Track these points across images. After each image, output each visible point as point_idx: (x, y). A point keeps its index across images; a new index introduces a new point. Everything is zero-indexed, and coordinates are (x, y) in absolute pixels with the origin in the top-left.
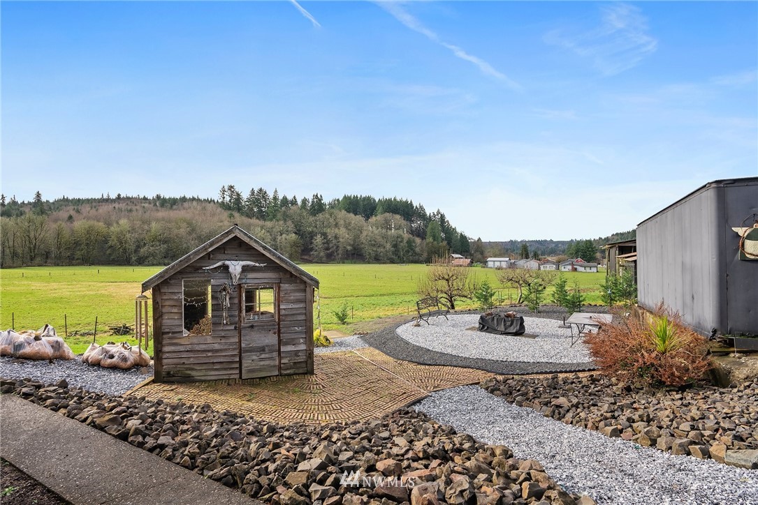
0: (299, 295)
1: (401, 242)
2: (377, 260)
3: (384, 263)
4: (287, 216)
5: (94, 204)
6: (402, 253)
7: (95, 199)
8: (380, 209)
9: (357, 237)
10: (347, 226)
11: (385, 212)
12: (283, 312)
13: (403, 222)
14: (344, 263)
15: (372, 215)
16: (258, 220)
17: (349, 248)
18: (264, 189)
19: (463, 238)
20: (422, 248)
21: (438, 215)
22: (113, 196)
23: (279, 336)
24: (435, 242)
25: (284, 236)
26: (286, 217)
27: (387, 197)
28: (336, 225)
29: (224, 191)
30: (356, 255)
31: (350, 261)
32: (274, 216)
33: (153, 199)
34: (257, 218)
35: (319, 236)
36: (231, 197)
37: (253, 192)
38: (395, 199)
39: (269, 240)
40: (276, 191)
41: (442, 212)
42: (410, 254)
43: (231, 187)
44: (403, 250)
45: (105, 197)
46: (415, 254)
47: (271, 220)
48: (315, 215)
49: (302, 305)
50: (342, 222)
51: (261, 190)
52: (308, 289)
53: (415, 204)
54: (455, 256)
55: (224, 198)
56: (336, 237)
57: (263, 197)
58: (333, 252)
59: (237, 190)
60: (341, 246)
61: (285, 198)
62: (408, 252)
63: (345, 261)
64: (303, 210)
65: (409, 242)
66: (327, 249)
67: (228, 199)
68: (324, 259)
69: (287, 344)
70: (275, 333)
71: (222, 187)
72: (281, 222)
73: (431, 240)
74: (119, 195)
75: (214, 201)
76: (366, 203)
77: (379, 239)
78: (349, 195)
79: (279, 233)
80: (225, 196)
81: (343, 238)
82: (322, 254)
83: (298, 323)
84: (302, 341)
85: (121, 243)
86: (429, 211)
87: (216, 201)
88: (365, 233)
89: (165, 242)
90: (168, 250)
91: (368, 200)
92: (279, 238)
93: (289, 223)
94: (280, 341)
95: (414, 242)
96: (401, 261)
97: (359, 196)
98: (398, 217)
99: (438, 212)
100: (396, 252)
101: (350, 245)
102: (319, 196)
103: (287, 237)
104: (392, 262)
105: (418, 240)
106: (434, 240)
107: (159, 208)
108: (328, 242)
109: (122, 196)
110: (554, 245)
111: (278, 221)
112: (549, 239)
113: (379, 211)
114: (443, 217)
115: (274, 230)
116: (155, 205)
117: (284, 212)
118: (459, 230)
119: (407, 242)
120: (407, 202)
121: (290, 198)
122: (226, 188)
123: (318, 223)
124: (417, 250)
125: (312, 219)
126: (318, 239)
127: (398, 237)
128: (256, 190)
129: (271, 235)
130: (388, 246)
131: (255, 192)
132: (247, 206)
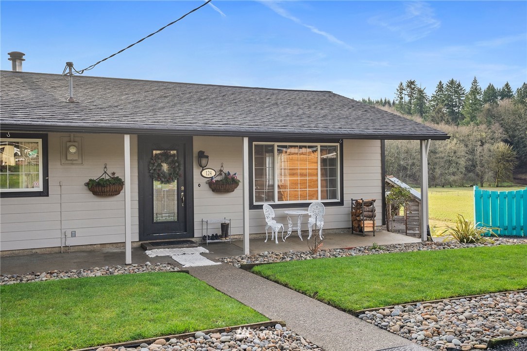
0: (415, 208)
4: (493, 116)
12: (408, 215)
16: (447, 126)
18: (457, 80)
23: (406, 226)
25: (486, 146)
26: (491, 118)
29: (402, 89)
32: (473, 118)
34: (447, 123)
36: (410, 96)
37: (440, 87)
39: (463, 153)
40: (475, 81)
43: (411, 83)
47: (468, 123)
49: (417, 212)
51: (452, 82)
52: (420, 205)
55: (402, 98)
57: (456, 92)
59: (418, 86)
61: (491, 88)
67: (407, 99)
69: (410, 230)
70: (404, 224)
71: (399, 85)
72: (483, 126)
75: (389, 103)
79: (479, 143)
80: (403, 95)
83: (414, 220)
84: (417, 229)
87: (392, 102)
92: (479, 149)
93: (496, 126)
94: (407, 228)
103: (492, 148)
111: (478, 125)
115: (471, 138)
117: (489, 110)
122: (405, 85)
128: (445, 83)
129: (466, 146)
131: (444, 86)
132: (433, 106)
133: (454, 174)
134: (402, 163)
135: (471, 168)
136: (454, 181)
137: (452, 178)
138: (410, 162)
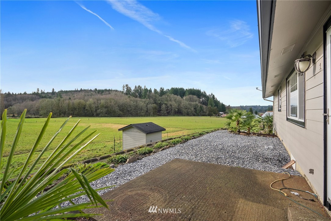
1: (198, 107)
2: (188, 114)
3: (191, 116)
5: (73, 93)
6: (198, 112)
7: (72, 91)
8: (187, 93)
9: (179, 105)
10: (175, 100)
11: (189, 94)
13: (197, 99)
14: (174, 116)
15: (184, 96)
17: (176, 110)
18: (141, 86)
19: (223, 105)
20: (206, 109)
21: (211, 95)
22: (79, 89)
24: (212, 107)
25: (150, 105)
26: (149, 97)
27: (190, 88)
28: (170, 100)
29: (124, 87)
30: (179, 112)
31: (176, 115)
32: (145, 97)
33: (94, 90)
34: (138, 98)
35: (164, 105)
36: (127, 89)
37: (136, 87)
38: (193, 89)
39: (144, 107)
40: (145, 86)
41: (213, 94)
42: (201, 112)
43: (127, 85)
44: (198, 110)
45: (76, 90)
46: (204, 112)
47: (144, 98)
48: (161, 96)
50: (173, 99)
51: (139, 86)
53: (202, 91)
54: (221, 113)
55: (124, 89)
56: (171, 105)
57: (140, 89)
58: (170, 112)
59: (129, 86)
60: (173, 109)
62: (200, 111)
63: (175, 115)
64: (156, 94)
65: (201, 107)
66: (167, 110)
67: (125, 90)
68: (166, 114)
71: (123, 85)
72: (148, 99)
73: (210, 106)
74: (81, 89)
76: (181, 90)
77: (188, 106)
78: (174, 87)
79: (148, 104)
81: (174, 106)
82: (165, 112)
85: (90, 108)
86: (208, 94)
87: (120, 91)
88: (183, 104)
89: (106, 107)
90: (108, 111)
91: (182, 89)
93: (151, 100)
95: (202, 107)
96: (198, 115)
97: (178, 88)
98: (195, 96)
99: (212, 94)
100: (196, 111)
101: (177, 108)
102: (163, 88)
103: (152, 105)
104: (194, 115)
105: (204, 106)
106: (211, 106)
107: (98, 94)
108: (168, 107)
109: (82, 89)
110: (261, 108)
112: (258, 105)
113: (187, 94)
114: (214, 96)
115: (146, 102)
116: (96, 93)
117: (149, 95)
118: (221, 102)
119: (200, 107)
120: (198, 90)
121: (149, 89)
122: (125, 86)
123: (163, 99)
124: (205, 110)
125: (160, 98)
126: (164, 106)
127: (196, 105)
130: (193, 109)
131: (137, 87)
132: (134, 92)
133: (143, 113)
134: (128, 109)
135: (147, 111)
136: (143, 115)
137: (143, 114)
138: (130, 109)
